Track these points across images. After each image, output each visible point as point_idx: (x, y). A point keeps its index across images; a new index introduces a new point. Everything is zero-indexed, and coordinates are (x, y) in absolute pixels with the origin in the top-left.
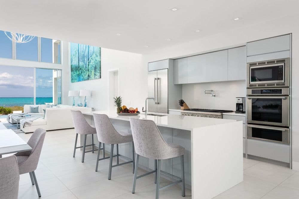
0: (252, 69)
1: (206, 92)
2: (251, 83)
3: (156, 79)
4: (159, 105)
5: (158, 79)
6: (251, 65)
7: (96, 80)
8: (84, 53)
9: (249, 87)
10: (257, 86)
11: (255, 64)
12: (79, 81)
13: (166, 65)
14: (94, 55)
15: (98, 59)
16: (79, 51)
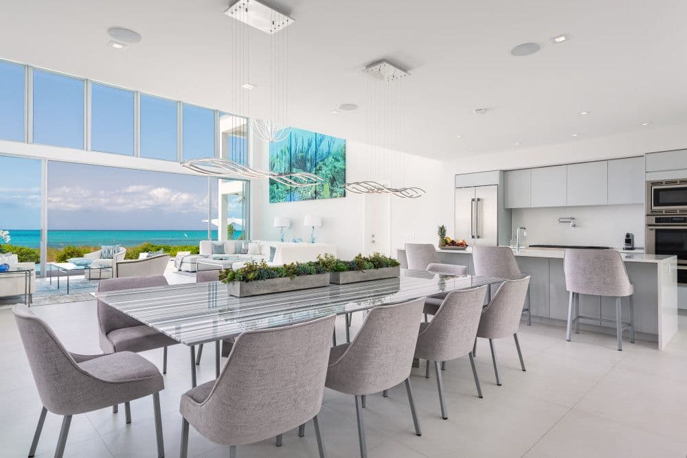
0: (654, 190)
1: (561, 220)
2: (654, 208)
3: (473, 200)
4: (480, 239)
5: (478, 200)
6: (654, 183)
7: (335, 199)
8: (304, 154)
9: (650, 213)
10: (664, 213)
11: (660, 183)
12: (291, 200)
13: (496, 179)
14: (330, 159)
15: (339, 165)
16: (292, 151)
